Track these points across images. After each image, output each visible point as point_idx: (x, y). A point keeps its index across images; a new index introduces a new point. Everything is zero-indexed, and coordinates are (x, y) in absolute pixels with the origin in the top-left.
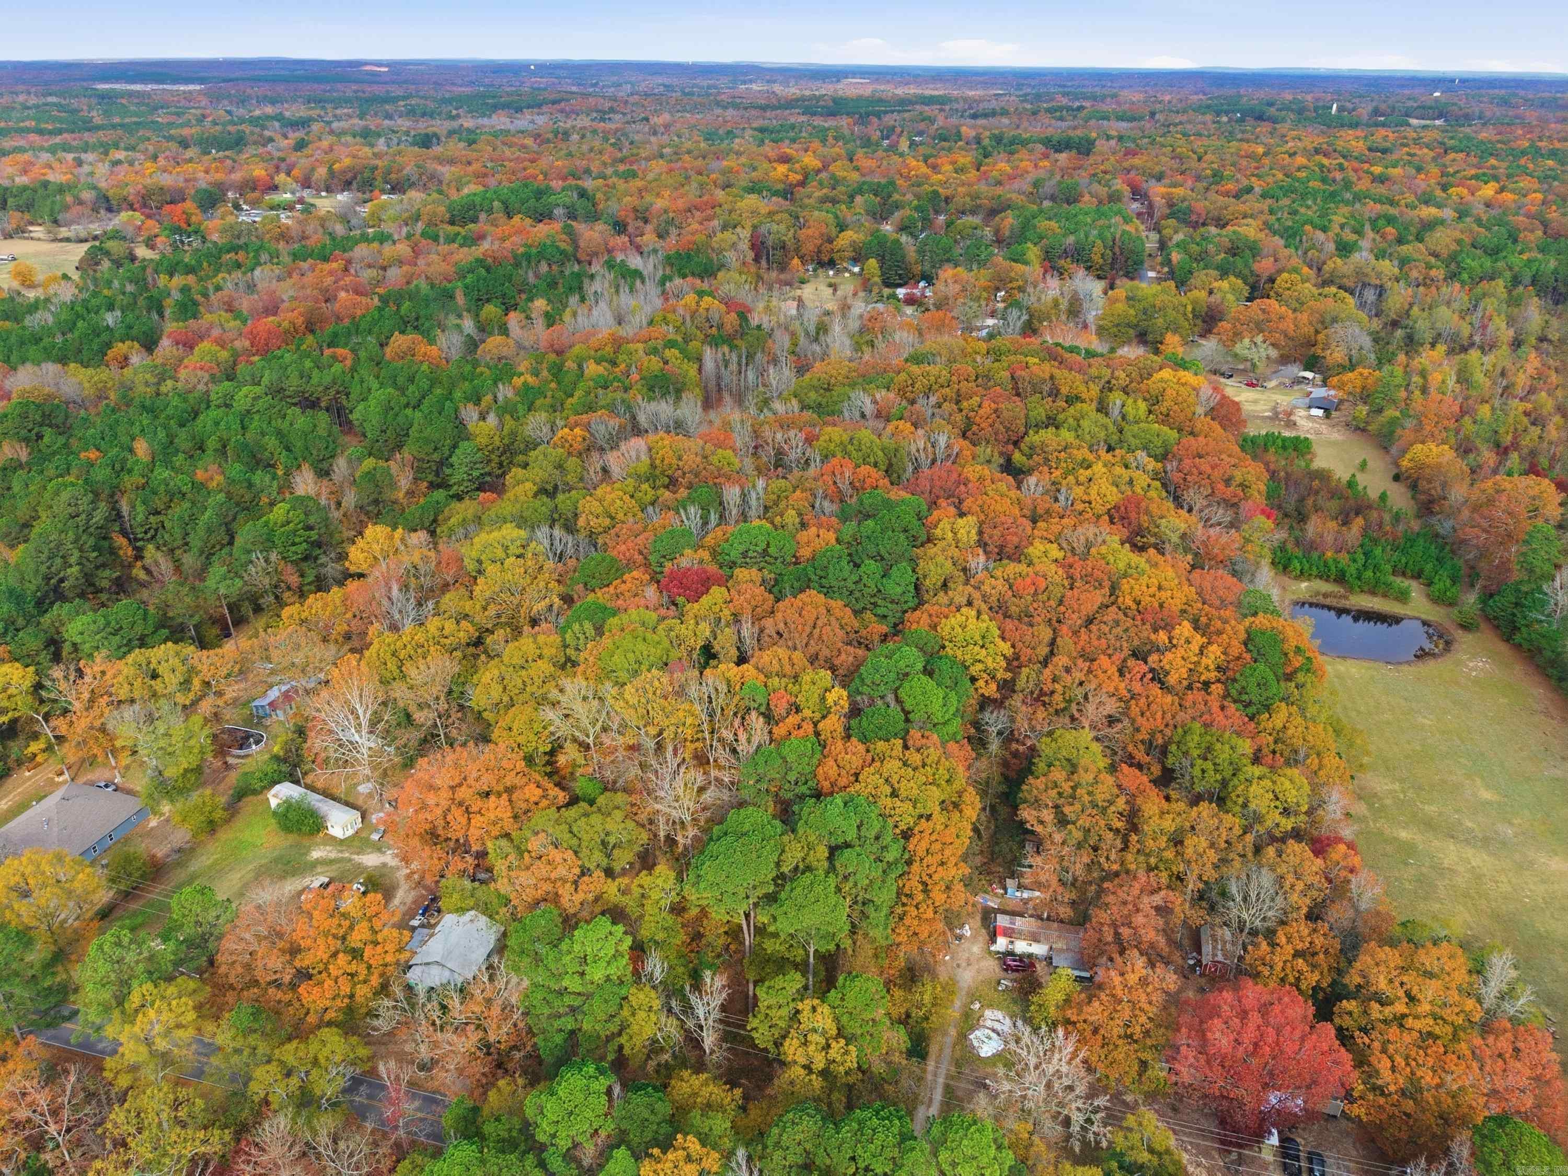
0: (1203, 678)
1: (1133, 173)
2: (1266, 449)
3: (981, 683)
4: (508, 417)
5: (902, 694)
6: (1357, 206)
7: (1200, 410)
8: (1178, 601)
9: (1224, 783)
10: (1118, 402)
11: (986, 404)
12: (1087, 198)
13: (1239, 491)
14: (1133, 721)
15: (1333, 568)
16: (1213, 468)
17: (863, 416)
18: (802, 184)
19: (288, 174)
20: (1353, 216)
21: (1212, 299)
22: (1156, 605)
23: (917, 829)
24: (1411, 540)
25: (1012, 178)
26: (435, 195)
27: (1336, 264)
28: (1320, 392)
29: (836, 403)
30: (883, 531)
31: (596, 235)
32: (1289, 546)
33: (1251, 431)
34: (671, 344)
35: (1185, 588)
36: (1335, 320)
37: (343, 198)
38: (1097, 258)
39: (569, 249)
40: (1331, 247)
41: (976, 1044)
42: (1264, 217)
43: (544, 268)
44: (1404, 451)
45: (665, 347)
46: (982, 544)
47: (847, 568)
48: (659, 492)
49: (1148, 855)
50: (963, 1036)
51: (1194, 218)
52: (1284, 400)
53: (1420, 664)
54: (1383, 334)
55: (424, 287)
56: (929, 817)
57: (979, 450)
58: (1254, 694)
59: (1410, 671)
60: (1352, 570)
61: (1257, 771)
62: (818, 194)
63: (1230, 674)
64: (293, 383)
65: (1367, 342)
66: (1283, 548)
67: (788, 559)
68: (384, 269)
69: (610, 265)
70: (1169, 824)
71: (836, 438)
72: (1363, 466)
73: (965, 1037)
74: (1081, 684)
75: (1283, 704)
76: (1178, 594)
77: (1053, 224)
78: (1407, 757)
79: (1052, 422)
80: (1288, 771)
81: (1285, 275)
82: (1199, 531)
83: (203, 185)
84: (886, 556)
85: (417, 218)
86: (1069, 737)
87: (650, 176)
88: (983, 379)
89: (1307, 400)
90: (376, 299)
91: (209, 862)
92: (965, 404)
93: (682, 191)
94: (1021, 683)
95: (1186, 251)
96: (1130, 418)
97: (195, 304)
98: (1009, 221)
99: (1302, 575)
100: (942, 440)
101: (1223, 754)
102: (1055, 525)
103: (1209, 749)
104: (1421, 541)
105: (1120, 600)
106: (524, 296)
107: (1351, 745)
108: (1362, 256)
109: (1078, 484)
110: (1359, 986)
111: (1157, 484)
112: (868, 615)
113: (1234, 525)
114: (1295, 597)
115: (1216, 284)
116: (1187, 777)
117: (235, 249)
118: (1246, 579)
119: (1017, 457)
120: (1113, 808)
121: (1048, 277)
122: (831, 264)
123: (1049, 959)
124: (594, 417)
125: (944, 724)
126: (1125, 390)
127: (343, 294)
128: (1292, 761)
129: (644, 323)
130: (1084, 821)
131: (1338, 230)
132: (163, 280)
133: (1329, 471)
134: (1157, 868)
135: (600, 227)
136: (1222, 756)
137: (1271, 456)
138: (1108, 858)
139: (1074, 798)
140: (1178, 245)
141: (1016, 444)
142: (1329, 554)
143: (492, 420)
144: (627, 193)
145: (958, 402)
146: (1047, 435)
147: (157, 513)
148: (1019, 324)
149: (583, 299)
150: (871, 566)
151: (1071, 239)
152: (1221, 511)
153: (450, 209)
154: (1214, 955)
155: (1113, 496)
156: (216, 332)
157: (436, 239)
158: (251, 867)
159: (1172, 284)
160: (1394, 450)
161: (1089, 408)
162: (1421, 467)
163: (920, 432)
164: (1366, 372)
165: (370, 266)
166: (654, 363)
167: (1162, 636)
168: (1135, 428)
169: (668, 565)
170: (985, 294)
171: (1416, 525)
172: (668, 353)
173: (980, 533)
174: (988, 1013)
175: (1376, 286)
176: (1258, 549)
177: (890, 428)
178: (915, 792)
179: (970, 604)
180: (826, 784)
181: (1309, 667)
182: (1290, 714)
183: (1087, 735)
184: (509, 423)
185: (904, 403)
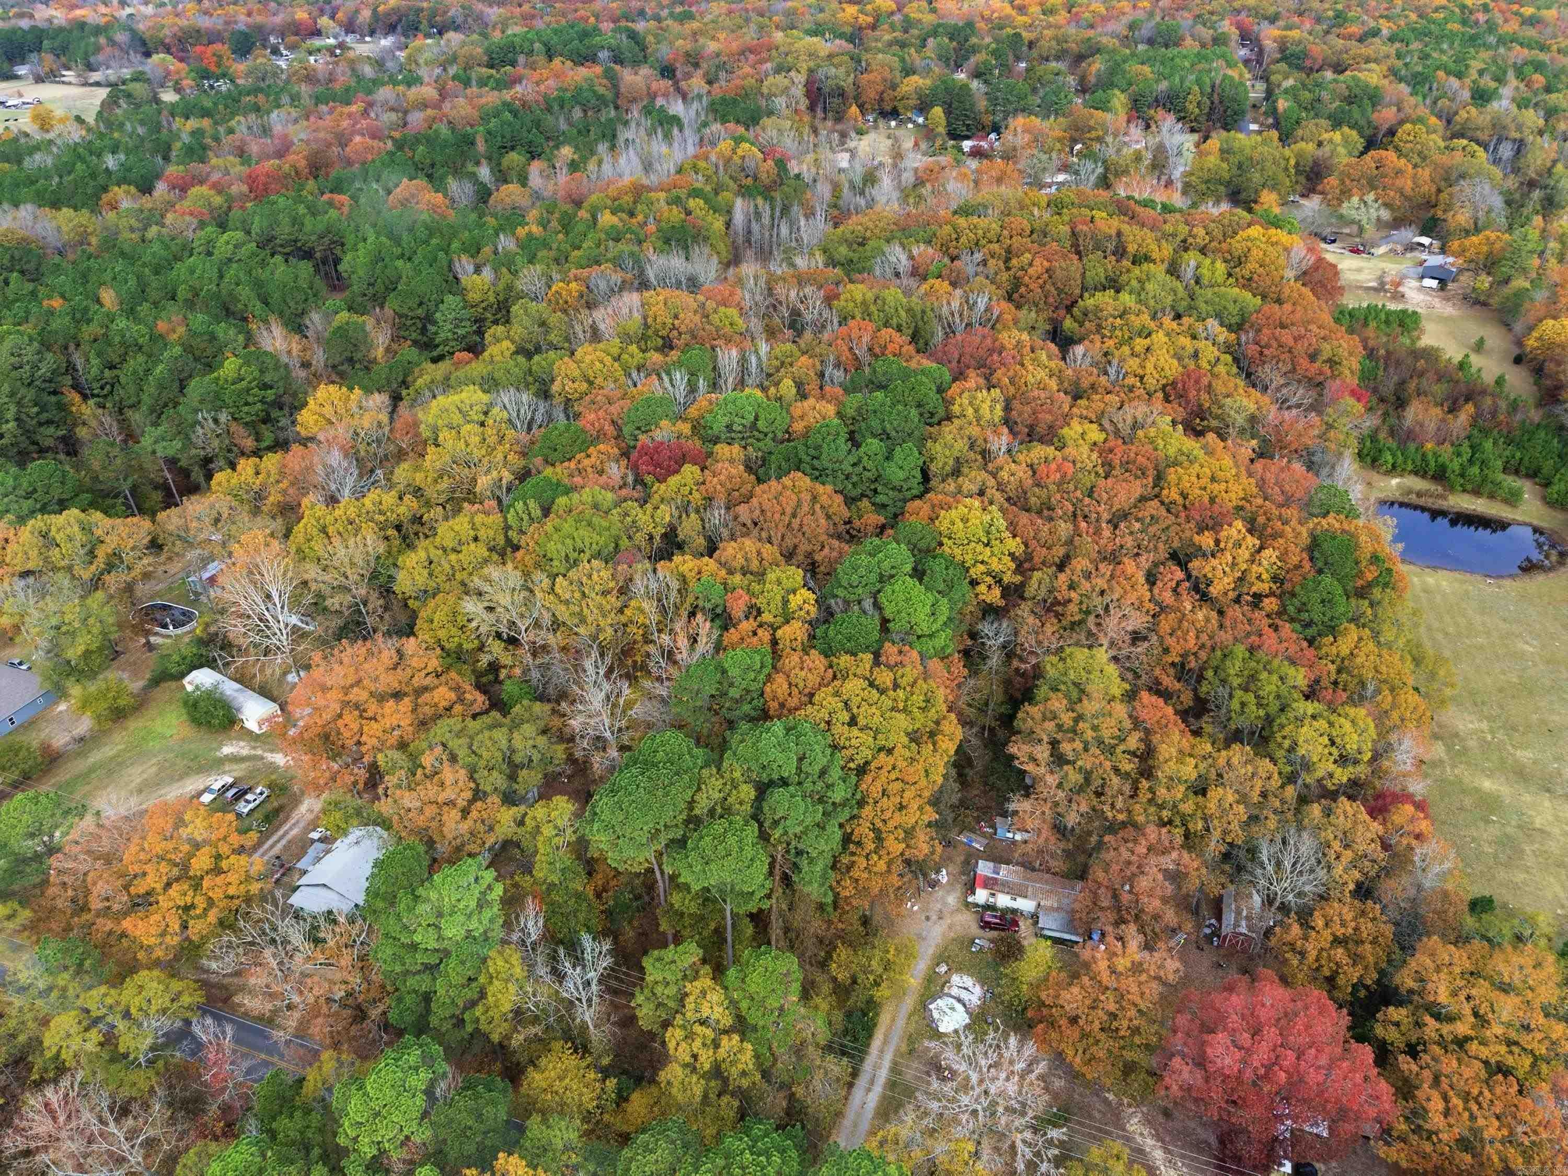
0: (1254, 589)
1: (1243, 15)
2: (1366, 324)
3: (982, 588)
4: (504, 270)
5: (882, 598)
6: (1502, 50)
7: (1290, 274)
8: (1233, 496)
9: (1269, 720)
10: (1193, 263)
11: (1037, 262)
12: (1189, 41)
13: (1326, 368)
14: (1161, 639)
15: (1433, 464)
16: (1296, 339)
17: (897, 275)
18: (874, 27)
19: (332, 18)
20: (1495, 61)
21: (1319, 153)
22: (1206, 499)
23: (873, 766)
24: (1530, 431)
25: (1104, 19)
26: (475, 37)
27: (1470, 114)
28: (1436, 260)
29: (867, 259)
30: (893, 405)
31: (638, 78)
32: (1382, 436)
33: (1350, 302)
34: (695, 193)
35: (1244, 480)
36: (1462, 176)
37: (386, 42)
38: (1192, 107)
39: (609, 95)
40: (1466, 95)
41: (936, 1015)
42: (1389, 62)
43: (577, 113)
44: (1531, 329)
45: (689, 195)
46: (1007, 421)
47: (844, 446)
48: (648, 355)
49: (1161, 807)
50: (923, 1005)
51: (1308, 63)
52: (1393, 268)
53: (1526, 579)
54: (1517, 196)
55: (444, 130)
56: (890, 751)
57: (1023, 314)
58: (1316, 613)
59: (1513, 587)
60: (1455, 465)
61: (1310, 707)
62: (887, 37)
63: (1288, 586)
64: (284, 231)
65: (1497, 202)
66: (1373, 438)
67: (780, 435)
68: (406, 112)
69: (647, 111)
70: (1189, 770)
71: (859, 298)
72: (1479, 347)
73: (925, 1007)
74: (1102, 593)
75: (1352, 626)
76: (1234, 487)
77: (1147, 69)
78: (1501, 690)
79: (1114, 285)
80: (1352, 711)
81: (1408, 126)
82: (1272, 414)
83: (241, 27)
84: (893, 434)
85: (454, 59)
86: (1081, 655)
87: (709, 18)
88: (1040, 234)
89: (1420, 269)
90: (390, 143)
91: (111, 754)
92: (1014, 262)
93: (739, 32)
94: (1030, 591)
95: (1296, 98)
96: (1205, 281)
97: (205, 148)
98: (1097, 66)
99: (1393, 470)
100: (982, 303)
101: (1269, 685)
102: (1097, 402)
103: (1253, 677)
104: (1542, 434)
105: (1165, 492)
106: (551, 144)
107: (1433, 675)
108: (1502, 104)
109: (1133, 354)
110: (1411, 992)
111: (1229, 358)
112: (865, 503)
113: (1316, 407)
114: (1382, 495)
115: (1326, 136)
116: (1224, 711)
117: (256, 91)
118: (1325, 471)
119: (1068, 324)
120: (1122, 747)
121: (1132, 126)
122: (894, 113)
123: (1035, 917)
124: (595, 271)
125: (931, 636)
126: (1203, 251)
127: (358, 139)
128: (1358, 699)
129: (672, 171)
130: (1086, 762)
131: (1475, 76)
132: (178, 122)
133: (1438, 349)
134: (1170, 822)
135: (645, 71)
136: (1268, 688)
137: (1370, 332)
138: (1113, 806)
139: (1075, 732)
140: (1286, 91)
141: (1069, 309)
142: (1429, 446)
143: (487, 274)
144: (679, 36)
145: (1007, 260)
146: (1104, 299)
147: (112, 367)
148: (1093, 178)
149: (613, 148)
150: (873, 445)
151: (1164, 85)
152: (1301, 391)
153: (489, 53)
154: (1237, 925)
155: (1172, 369)
156: (215, 177)
157: (467, 83)
158: (154, 761)
159: (1274, 134)
160: (1518, 327)
161: (1158, 271)
162: (1551, 345)
163: (958, 292)
164: (1493, 236)
165: (392, 109)
166: (676, 215)
167: (1206, 540)
168: (1209, 293)
169: (642, 437)
170: (1058, 146)
171: (1535, 415)
172: (692, 203)
173: (1007, 408)
174: (956, 979)
175: (1515, 140)
176: (1342, 437)
177: (925, 287)
178: (877, 719)
179: (981, 493)
180: (774, 705)
181: (1387, 579)
182: (1360, 639)
183: (1102, 655)
184: (506, 276)
185: (946, 260)
